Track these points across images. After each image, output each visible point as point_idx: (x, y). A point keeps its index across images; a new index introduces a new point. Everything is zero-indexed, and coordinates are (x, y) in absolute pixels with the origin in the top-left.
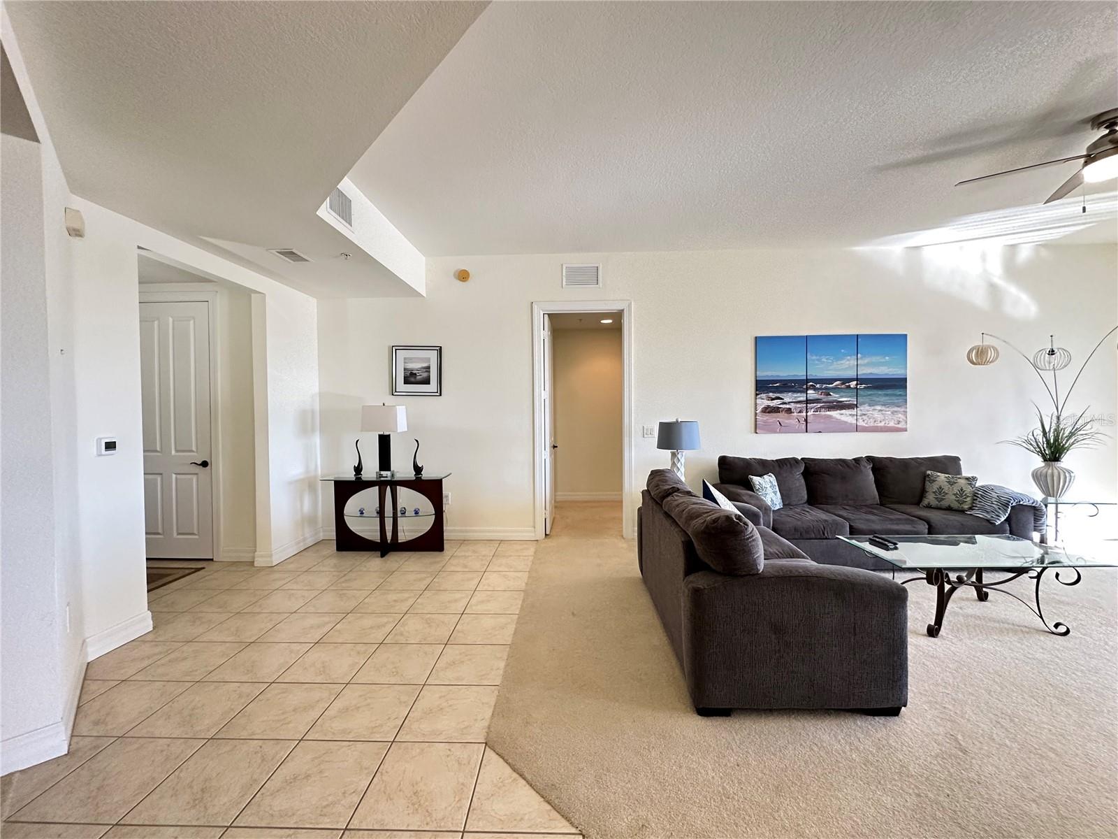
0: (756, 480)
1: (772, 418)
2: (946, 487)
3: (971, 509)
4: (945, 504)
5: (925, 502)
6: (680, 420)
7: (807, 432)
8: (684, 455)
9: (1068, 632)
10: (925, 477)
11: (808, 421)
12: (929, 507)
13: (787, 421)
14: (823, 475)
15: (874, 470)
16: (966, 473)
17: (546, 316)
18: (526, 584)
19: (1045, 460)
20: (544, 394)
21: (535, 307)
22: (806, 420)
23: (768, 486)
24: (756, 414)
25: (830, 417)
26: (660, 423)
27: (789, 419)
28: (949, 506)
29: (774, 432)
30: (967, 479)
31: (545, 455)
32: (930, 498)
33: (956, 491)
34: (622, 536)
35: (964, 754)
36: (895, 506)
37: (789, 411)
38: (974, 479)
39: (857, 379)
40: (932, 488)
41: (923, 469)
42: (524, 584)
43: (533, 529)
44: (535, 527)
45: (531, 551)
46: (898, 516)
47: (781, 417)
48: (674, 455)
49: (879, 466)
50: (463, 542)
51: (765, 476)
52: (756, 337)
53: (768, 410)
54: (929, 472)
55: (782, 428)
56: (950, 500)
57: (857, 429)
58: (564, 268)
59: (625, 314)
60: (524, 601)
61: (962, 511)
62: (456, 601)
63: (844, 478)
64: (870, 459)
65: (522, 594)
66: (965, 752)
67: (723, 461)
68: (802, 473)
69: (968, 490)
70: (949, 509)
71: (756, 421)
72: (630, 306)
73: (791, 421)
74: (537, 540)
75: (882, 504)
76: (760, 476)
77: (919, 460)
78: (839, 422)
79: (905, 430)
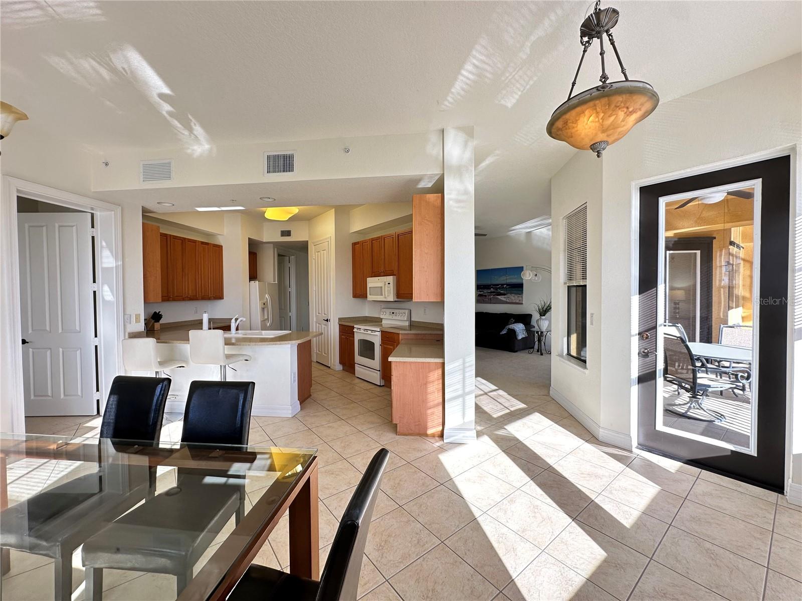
13: (485, 300)
19: (540, 315)
22: (490, 299)
24: (477, 297)
25: (498, 298)
27: (486, 298)
29: (481, 303)
37: (485, 296)
39: (506, 284)
47: (483, 298)
55: (484, 302)
57: (507, 303)
78: (500, 300)
79: (522, 304)
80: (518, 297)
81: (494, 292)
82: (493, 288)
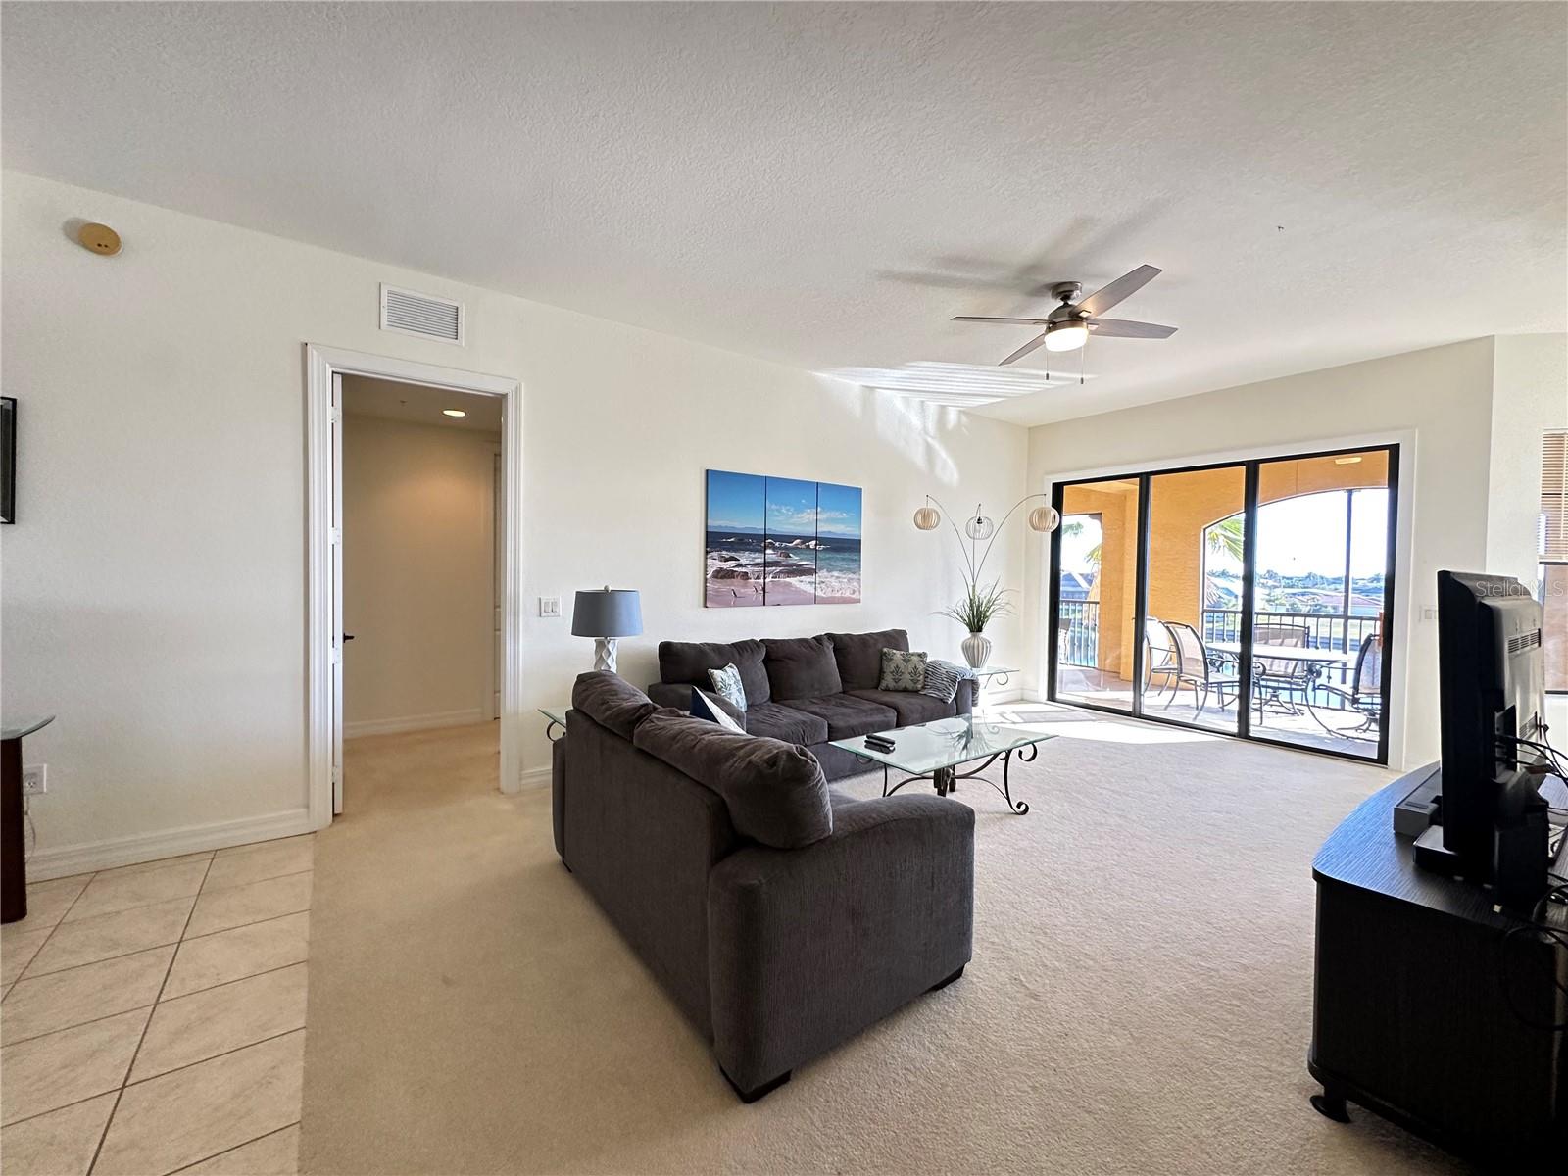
0: (718, 674)
1: (724, 586)
2: (902, 665)
3: (924, 688)
4: (902, 685)
5: (883, 684)
6: (610, 589)
7: (764, 604)
8: (616, 645)
9: (1027, 808)
10: (882, 657)
11: (767, 590)
12: (887, 690)
13: (742, 590)
14: (787, 660)
15: (835, 650)
16: (914, 648)
17: (338, 380)
18: (310, 943)
19: (971, 631)
20: (329, 534)
21: (313, 356)
22: (764, 589)
23: (732, 682)
24: (706, 580)
25: (789, 585)
26: (577, 592)
27: (745, 586)
28: (906, 687)
29: (728, 605)
30: (920, 655)
31: (330, 656)
32: (888, 681)
33: (910, 670)
34: (498, 789)
35: (1036, 999)
36: (857, 692)
37: (745, 576)
38: (925, 654)
39: (816, 538)
40: (889, 668)
41: (880, 646)
42: (303, 944)
43: (302, 811)
44: (307, 806)
45: (305, 861)
46: (867, 705)
47: (736, 584)
48: (601, 646)
49: (841, 644)
50: (94, 877)
51: (726, 668)
52: (707, 471)
53: (721, 575)
54: (885, 650)
55: (737, 600)
56: (906, 681)
57: (816, 600)
58: (384, 293)
59: (509, 400)
60: (312, 988)
61: (917, 692)
62: (92, 1055)
63: (810, 663)
64: (830, 636)
65: (303, 969)
66: (1035, 996)
67: (667, 650)
68: (764, 660)
69: (921, 667)
70: (905, 690)
71: (706, 590)
72: (518, 390)
73: (748, 590)
74: (315, 832)
75: (844, 692)
76: (721, 668)
77: (874, 636)
78: (798, 591)
79: (859, 601)
80: (849, 580)
81: (775, 564)
82: (774, 548)
